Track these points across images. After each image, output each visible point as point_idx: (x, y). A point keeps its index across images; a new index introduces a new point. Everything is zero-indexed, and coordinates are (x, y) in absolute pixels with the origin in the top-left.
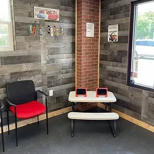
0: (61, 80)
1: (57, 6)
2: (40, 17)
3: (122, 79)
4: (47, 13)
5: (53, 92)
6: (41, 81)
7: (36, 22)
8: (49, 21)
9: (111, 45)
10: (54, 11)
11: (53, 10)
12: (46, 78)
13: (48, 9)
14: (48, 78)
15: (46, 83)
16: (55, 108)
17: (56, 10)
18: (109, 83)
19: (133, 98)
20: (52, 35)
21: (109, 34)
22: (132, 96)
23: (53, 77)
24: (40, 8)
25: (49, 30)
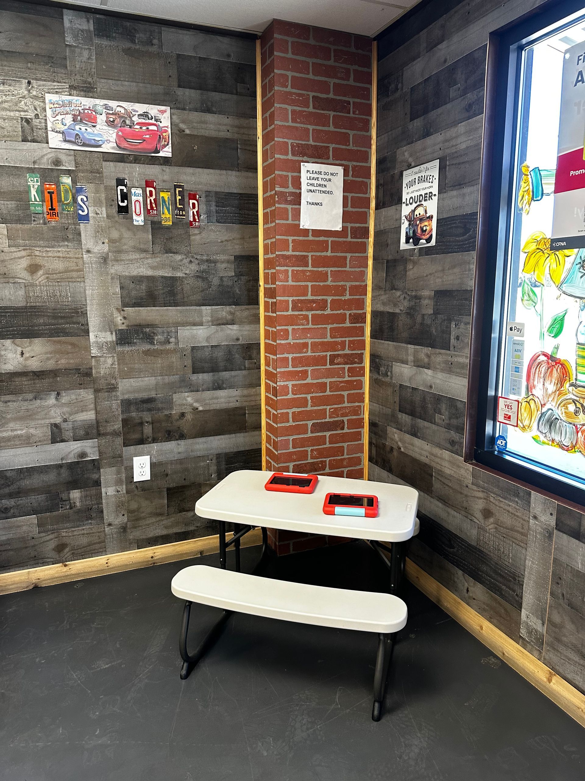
0: (189, 417)
1: (159, 89)
2: (77, 139)
3: (449, 427)
4: (111, 124)
5: (153, 465)
6: (90, 416)
7: (57, 162)
8: (120, 158)
9: (410, 266)
10: (145, 115)
11: (141, 108)
12: (115, 405)
13: (113, 104)
14: (127, 404)
15: (118, 426)
16: (164, 532)
17: (153, 110)
18: (403, 442)
19: (490, 525)
20: (139, 220)
21: (406, 210)
22: (487, 513)
23: (150, 400)
24: (75, 99)
25: (125, 196)
